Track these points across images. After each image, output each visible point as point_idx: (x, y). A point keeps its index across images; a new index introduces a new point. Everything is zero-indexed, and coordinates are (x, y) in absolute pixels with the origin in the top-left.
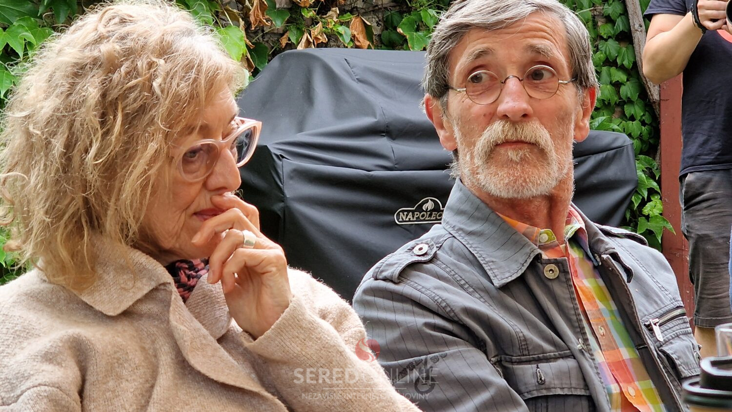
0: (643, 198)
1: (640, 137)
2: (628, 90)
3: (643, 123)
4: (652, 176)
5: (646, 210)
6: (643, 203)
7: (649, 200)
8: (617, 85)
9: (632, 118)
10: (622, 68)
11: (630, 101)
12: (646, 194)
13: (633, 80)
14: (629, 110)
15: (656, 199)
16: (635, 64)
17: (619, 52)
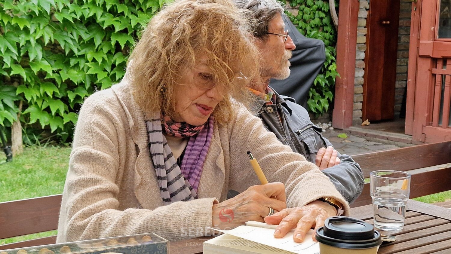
0: (329, 63)
1: (329, 39)
2: (325, 21)
3: (331, 34)
4: (333, 55)
5: (330, 68)
6: (329, 65)
7: (331, 64)
8: (321, 19)
9: (327, 32)
10: (324, 12)
11: (326, 25)
12: (330, 62)
13: (328, 17)
14: (326, 28)
15: (334, 64)
16: (329, 10)
17: (323, 5)
